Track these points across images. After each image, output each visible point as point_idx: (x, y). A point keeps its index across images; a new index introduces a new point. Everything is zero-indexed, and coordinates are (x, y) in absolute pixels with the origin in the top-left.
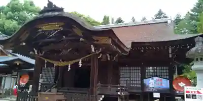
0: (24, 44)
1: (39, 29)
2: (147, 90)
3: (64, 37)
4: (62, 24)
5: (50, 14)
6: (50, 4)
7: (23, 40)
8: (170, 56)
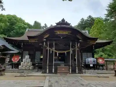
0: (45, 40)
3: (62, 38)
5: (64, 26)
6: (63, 20)
7: (45, 37)
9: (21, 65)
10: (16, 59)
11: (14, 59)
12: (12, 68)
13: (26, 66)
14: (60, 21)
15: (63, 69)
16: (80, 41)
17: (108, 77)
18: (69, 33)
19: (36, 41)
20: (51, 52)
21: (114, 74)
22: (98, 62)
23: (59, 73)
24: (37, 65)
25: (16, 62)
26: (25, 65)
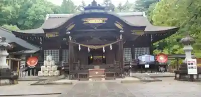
0: (69, 33)
1: (84, 22)
2: (141, 63)
4: (106, 19)
5: (96, 11)
6: (94, 3)
7: (69, 29)
8: (152, 40)
9: (41, 70)
10: (33, 61)
11: (30, 63)
12: (29, 75)
13: (49, 71)
14: (90, 5)
15: (97, 73)
16: (120, 31)
17: (161, 81)
18: (103, 21)
19: (57, 36)
20: (80, 49)
21: (174, 78)
22: (158, 60)
23: (91, 78)
24: (63, 68)
25: (34, 66)
26: (47, 70)
